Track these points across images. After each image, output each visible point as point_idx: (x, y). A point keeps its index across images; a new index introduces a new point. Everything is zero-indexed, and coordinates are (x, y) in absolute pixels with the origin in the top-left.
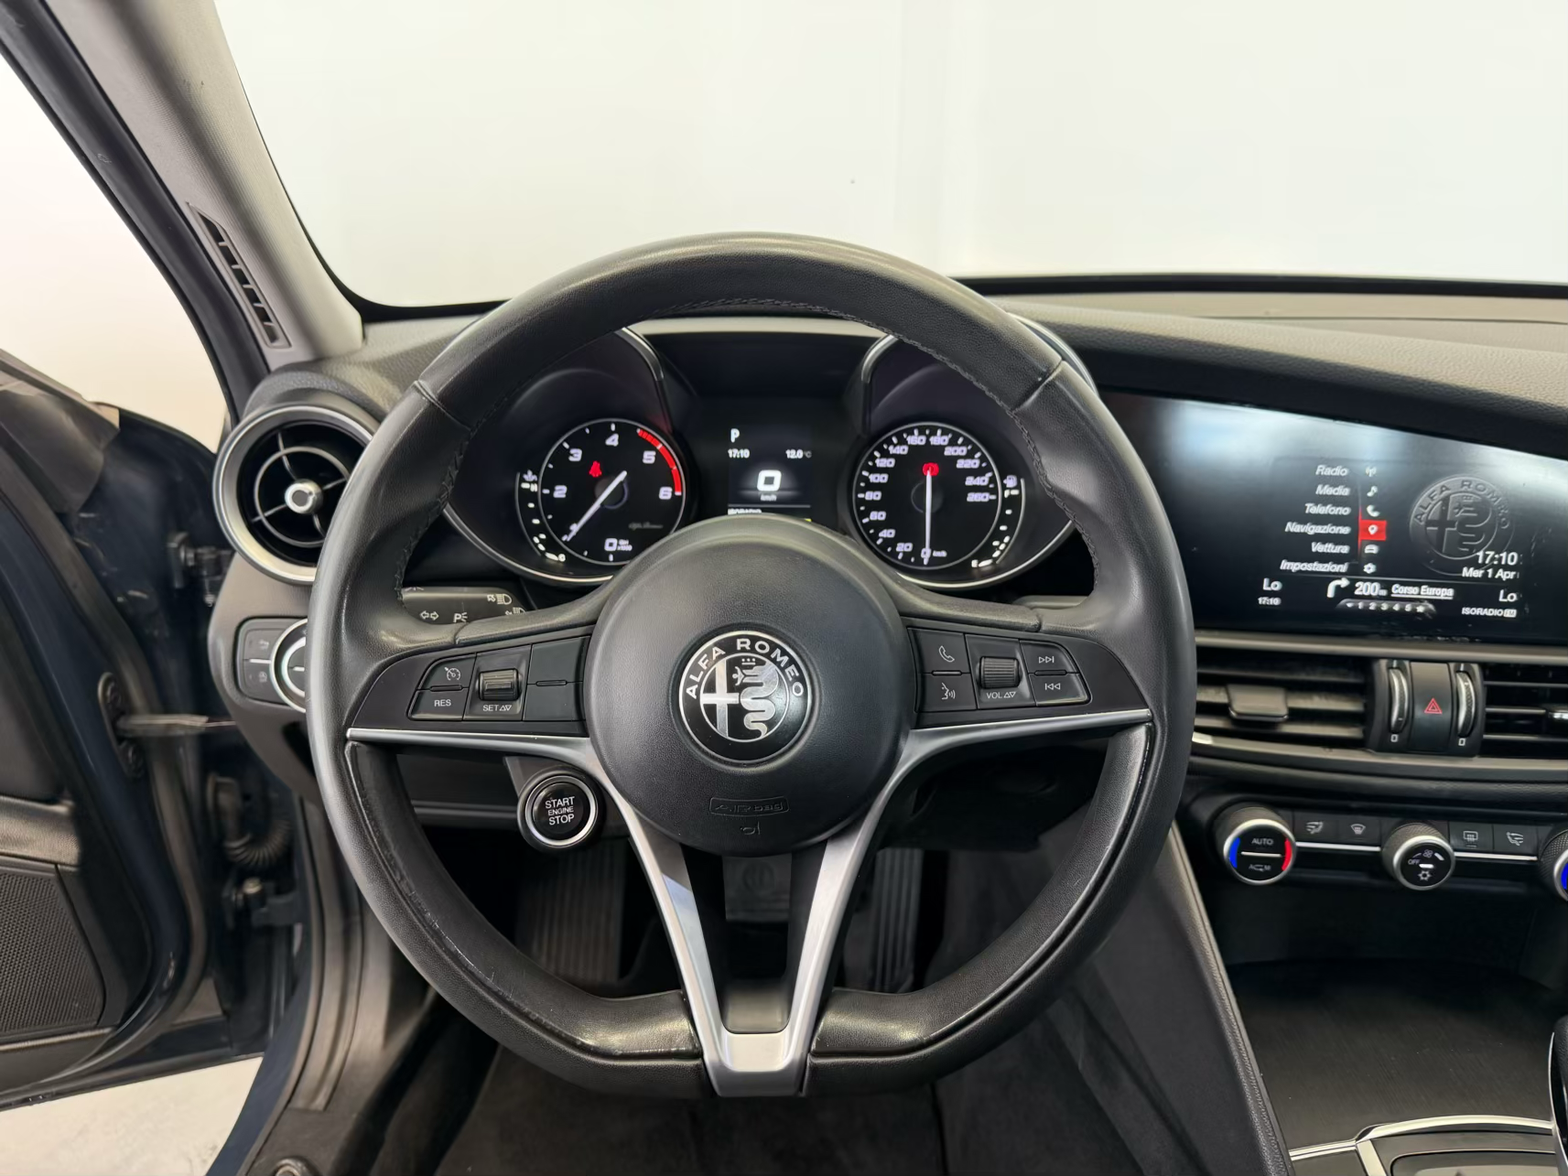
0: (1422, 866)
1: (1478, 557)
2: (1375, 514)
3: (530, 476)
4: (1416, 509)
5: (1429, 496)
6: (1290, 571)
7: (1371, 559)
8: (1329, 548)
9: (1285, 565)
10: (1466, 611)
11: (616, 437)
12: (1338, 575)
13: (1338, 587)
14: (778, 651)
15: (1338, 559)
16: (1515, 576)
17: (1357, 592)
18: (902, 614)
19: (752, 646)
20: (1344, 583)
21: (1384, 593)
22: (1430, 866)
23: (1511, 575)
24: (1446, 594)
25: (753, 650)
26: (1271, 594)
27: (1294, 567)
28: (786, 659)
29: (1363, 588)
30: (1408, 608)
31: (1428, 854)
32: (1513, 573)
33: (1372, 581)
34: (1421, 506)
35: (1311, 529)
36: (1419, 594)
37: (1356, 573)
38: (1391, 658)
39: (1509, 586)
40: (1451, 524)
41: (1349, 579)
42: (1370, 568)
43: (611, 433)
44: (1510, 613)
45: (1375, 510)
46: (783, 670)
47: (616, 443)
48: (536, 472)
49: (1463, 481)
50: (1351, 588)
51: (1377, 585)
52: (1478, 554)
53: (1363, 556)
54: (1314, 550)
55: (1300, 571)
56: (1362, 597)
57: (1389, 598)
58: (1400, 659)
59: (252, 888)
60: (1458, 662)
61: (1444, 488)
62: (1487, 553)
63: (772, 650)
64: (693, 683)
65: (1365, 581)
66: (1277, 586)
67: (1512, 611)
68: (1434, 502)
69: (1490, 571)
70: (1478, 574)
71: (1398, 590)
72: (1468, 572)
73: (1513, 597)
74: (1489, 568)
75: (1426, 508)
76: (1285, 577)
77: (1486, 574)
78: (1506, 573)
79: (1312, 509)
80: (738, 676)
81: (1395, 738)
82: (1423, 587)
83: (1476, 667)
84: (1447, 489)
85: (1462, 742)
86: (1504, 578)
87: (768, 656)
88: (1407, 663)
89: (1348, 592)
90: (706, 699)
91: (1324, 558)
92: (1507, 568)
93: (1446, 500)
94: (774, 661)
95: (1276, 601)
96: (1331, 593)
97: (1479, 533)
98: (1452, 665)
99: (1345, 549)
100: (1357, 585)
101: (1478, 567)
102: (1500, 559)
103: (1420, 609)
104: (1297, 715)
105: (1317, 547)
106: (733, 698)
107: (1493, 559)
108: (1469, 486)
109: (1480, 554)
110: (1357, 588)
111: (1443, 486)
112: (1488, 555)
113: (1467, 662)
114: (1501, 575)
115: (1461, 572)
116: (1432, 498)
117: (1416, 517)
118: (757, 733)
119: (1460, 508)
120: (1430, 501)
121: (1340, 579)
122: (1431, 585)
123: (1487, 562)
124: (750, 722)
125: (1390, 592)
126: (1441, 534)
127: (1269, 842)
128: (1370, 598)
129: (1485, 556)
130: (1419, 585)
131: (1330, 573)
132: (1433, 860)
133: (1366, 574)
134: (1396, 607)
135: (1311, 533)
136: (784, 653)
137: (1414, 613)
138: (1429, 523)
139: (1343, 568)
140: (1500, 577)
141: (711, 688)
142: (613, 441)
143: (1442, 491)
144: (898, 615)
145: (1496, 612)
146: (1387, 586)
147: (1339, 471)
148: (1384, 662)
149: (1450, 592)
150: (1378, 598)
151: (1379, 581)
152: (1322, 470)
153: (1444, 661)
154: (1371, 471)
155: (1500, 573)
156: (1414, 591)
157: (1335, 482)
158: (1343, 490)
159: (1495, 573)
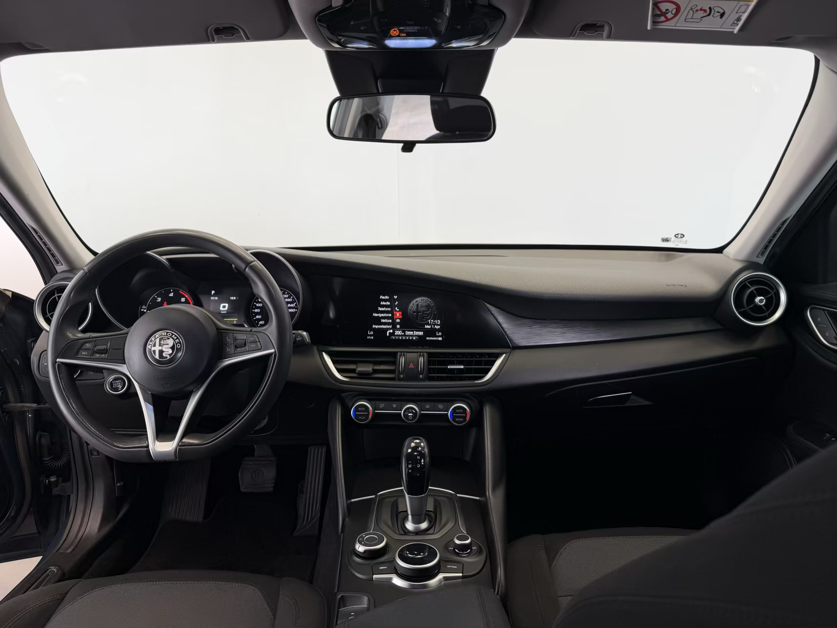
0: (409, 414)
2: (398, 310)
3: (144, 307)
4: (410, 308)
5: (413, 304)
6: (375, 328)
7: (398, 323)
8: (386, 321)
9: (374, 326)
10: (428, 338)
11: (172, 293)
12: (389, 329)
13: (390, 333)
14: (174, 336)
15: (388, 324)
17: (395, 334)
18: (217, 329)
19: (167, 334)
20: (391, 331)
21: (403, 334)
22: (411, 414)
23: (439, 327)
24: (421, 333)
25: (167, 335)
26: (371, 335)
27: (377, 327)
28: (176, 337)
29: (397, 333)
30: (410, 338)
31: (410, 410)
33: (399, 330)
35: (381, 315)
37: (394, 328)
38: (401, 352)
39: (439, 330)
40: (420, 312)
42: (398, 326)
43: (171, 292)
44: (440, 339)
46: (175, 340)
47: (172, 295)
48: (146, 306)
49: (422, 299)
50: (394, 332)
53: (396, 323)
55: (378, 328)
56: (397, 335)
58: (404, 352)
59: (53, 479)
60: (421, 352)
61: (417, 301)
63: (172, 335)
64: (150, 344)
65: (397, 330)
66: (372, 333)
68: (414, 306)
70: (429, 327)
71: (408, 333)
72: (426, 327)
73: (440, 334)
74: (432, 325)
75: (412, 308)
76: (374, 330)
77: (432, 327)
79: (380, 309)
80: (162, 342)
81: (402, 376)
83: (425, 354)
85: (421, 376)
87: (171, 337)
88: (406, 353)
89: (393, 334)
90: (153, 349)
91: (385, 324)
92: (437, 325)
93: (418, 305)
94: (172, 338)
95: (372, 338)
96: (388, 335)
97: (428, 314)
98: (419, 353)
99: (390, 321)
101: (429, 325)
102: (435, 322)
103: (414, 338)
104: (375, 371)
105: (383, 321)
106: (160, 348)
108: (424, 301)
109: (429, 321)
113: (423, 352)
117: (410, 310)
118: (167, 357)
119: (422, 307)
122: (416, 331)
124: (164, 355)
125: (405, 334)
126: (417, 315)
127: (364, 409)
128: (399, 335)
129: (431, 322)
130: (413, 331)
131: (387, 328)
132: (412, 412)
133: (397, 328)
134: (407, 338)
136: (175, 336)
137: (412, 340)
138: (414, 312)
139: (391, 327)
140: (436, 328)
141: (154, 345)
142: (171, 295)
144: (215, 329)
145: (436, 339)
146: (404, 332)
147: (387, 297)
148: (399, 353)
149: (422, 333)
150: (402, 335)
151: (401, 330)
152: (381, 297)
153: (417, 352)
154: (395, 297)
155: (436, 326)
156: (412, 333)
157: (385, 300)
158: (388, 303)
159: (434, 327)
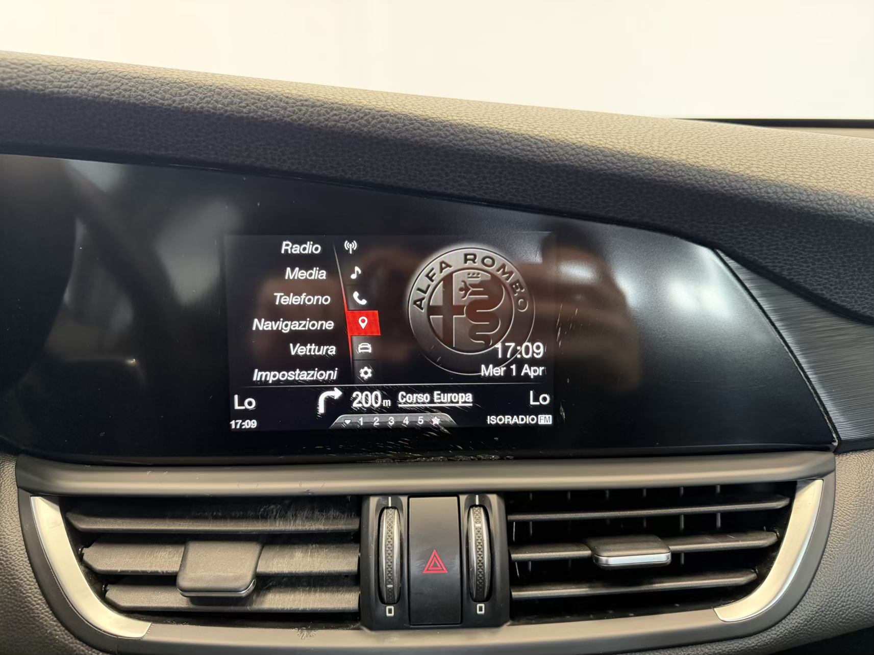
1: (496, 350)
2: (364, 302)
4: (413, 294)
5: (427, 276)
6: (266, 382)
7: (365, 359)
8: (310, 349)
9: (257, 375)
10: (492, 420)
12: (328, 385)
13: (329, 401)
15: (322, 363)
16: (543, 371)
17: (355, 405)
20: (337, 394)
21: (388, 403)
23: (540, 371)
24: (465, 399)
26: (245, 415)
27: (271, 377)
29: (360, 399)
30: (421, 420)
32: (542, 368)
33: (371, 390)
34: (419, 289)
35: (286, 327)
36: (432, 401)
37: (348, 378)
38: (384, 494)
39: (539, 385)
40: (459, 310)
41: (340, 389)
42: (366, 373)
44: (545, 420)
45: (360, 298)
49: (466, 255)
50: (347, 400)
51: (378, 393)
52: (496, 346)
53: (356, 358)
54: (293, 353)
55: (279, 383)
56: (360, 411)
57: (394, 409)
58: (395, 494)
60: (471, 493)
61: (445, 264)
62: (507, 344)
65: (362, 390)
66: (250, 404)
67: (547, 416)
68: (434, 283)
69: (513, 367)
70: (500, 371)
71: (407, 399)
72: (486, 370)
73: (545, 399)
74: (511, 364)
75: (425, 292)
76: (262, 391)
77: (510, 371)
78: (532, 368)
79: (283, 299)
81: (390, 611)
82: (436, 393)
83: (494, 499)
84: (448, 266)
85: (481, 609)
86: (532, 375)
88: (404, 499)
89: (343, 406)
91: (307, 363)
92: (533, 362)
95: (252, 424)
96: (321, 409)
97: (493, 318)
98: (463, 498)
99: (332, 350)
100: (354, 395)
101: (497, 363)
102: (523, 351)
103: (436, 421)
104: (266, 583)
105: (298, 350)
107: (515, 351)
108: (473, 260)
109: (499, 346)
110: (355, 399)
111: (442, 262)
112: (509, 347)
113: (483, 492)
114: (528, 371)
115: (480, 371)
116: (431, 279)
117: (415, 303)
119: (465, 289)
120: (430, 282)
121: (332, 389)
122: (445, 390)
123: (508, 356)
125: (395, 401)
126: (448, 323)
128: (370, 411)
129: (505, 349)
130: (430, 391)
131: (317, 382)
133: (363, 381)
134: (406, 420)
135: (286, 330)
137: (428, 428)
138: (431, 311)
139: (334, 375)
140: (526, 374)
143: (442, 269)
145: (528, 420)
146: (391, 394)
147: (311, 248)
148: (373, 501)
149: (469, 397)
150: (382, 410)
151: (381, 389)
152: (288, 247)
153: (455, 493)
154: (351, 246)
155: (526, 369)
156: (424, 398)
157: (306, 262)
158: (319, 274)
159: (519, 369)
